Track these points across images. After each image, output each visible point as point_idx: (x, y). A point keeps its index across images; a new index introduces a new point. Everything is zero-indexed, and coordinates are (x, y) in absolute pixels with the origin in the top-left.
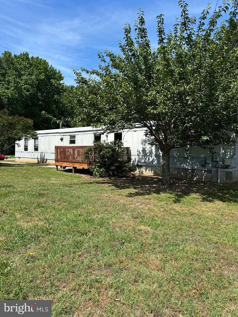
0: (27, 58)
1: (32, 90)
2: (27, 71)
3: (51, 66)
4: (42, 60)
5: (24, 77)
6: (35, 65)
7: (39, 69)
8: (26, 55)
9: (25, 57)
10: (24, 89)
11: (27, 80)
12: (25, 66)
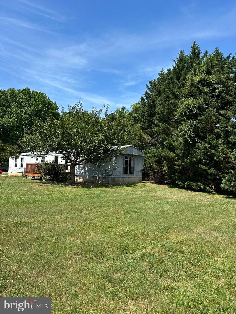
0: (29, 93)
1: (30, 119)
2: (27, 104)
3: (48, 98)
4: (41, 94)
5: (24, 109)
6: (34, 98)
7: (37, 101)
8: (28, 90)
9: (27, 92)
10: (24, 118)
11: (27, 110)
12: (26, 100)
